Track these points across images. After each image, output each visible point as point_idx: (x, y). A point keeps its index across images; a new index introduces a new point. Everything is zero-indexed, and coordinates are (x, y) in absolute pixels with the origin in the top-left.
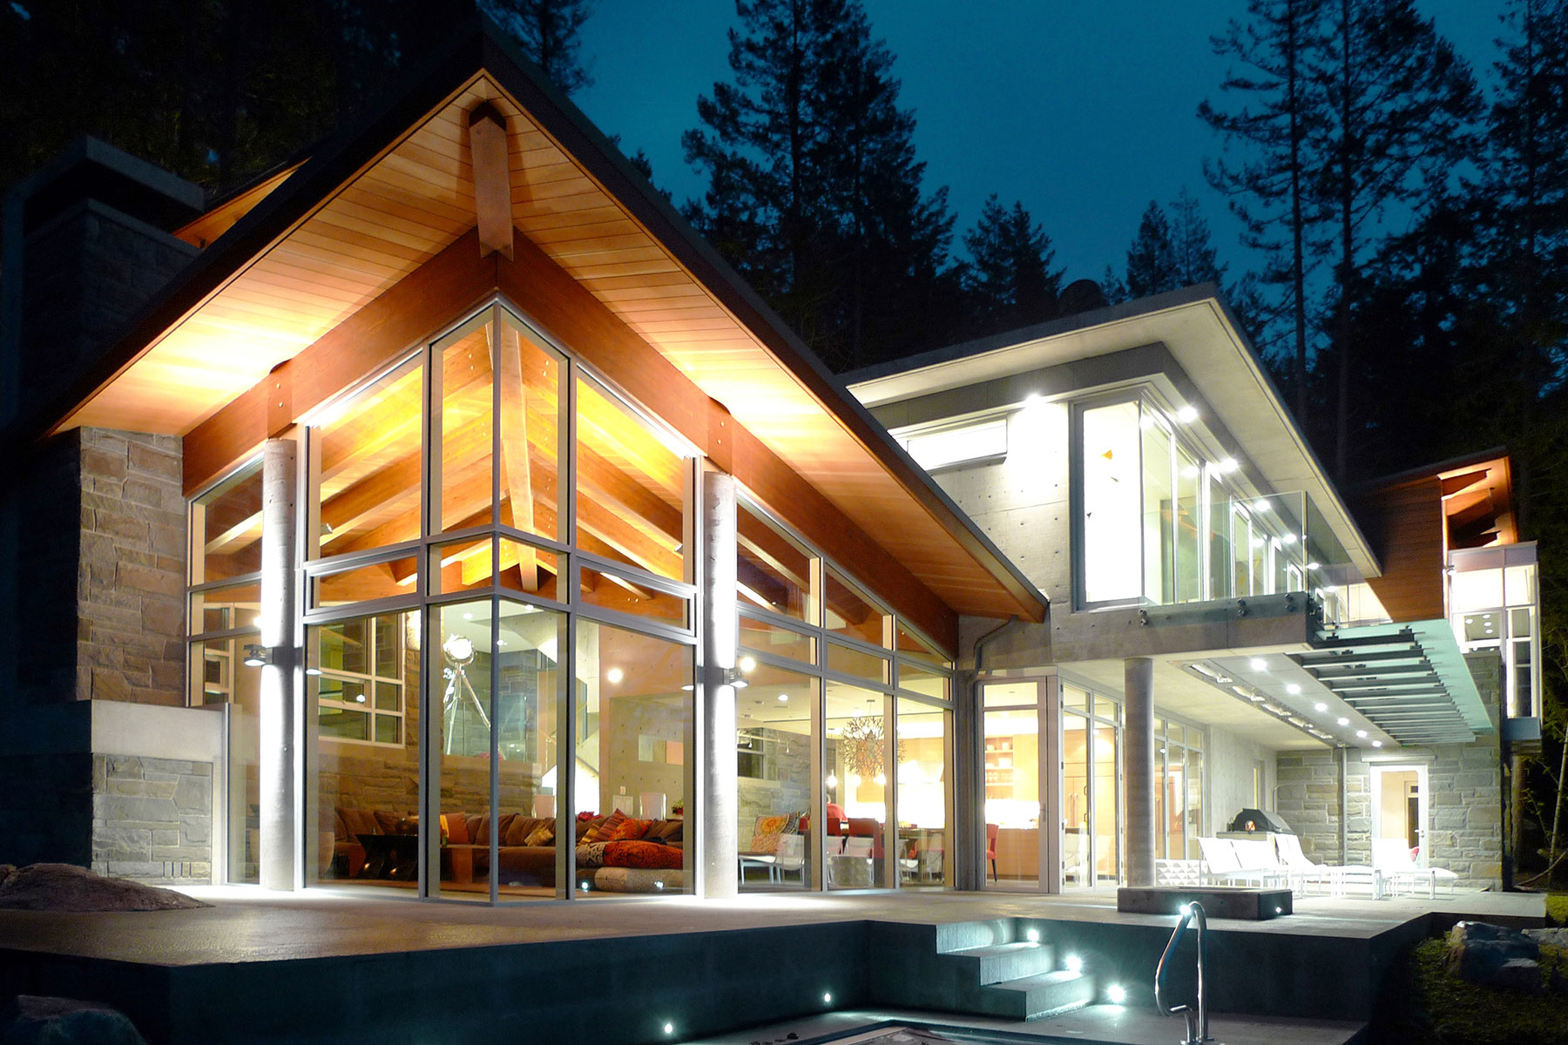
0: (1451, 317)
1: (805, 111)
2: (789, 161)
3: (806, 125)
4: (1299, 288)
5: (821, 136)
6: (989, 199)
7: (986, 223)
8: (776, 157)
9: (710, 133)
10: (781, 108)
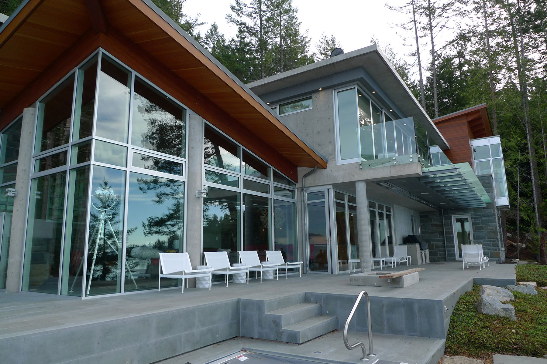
0: (467, 66)
1: (264, 7)
2: (259, 22)
3: (264, 11)
4: (419, 57)
5: (269, 15)
6: (322, 33)
7: (322, 40)
8: (254, 21)
9: (234, 15)
10: (256, 6)
